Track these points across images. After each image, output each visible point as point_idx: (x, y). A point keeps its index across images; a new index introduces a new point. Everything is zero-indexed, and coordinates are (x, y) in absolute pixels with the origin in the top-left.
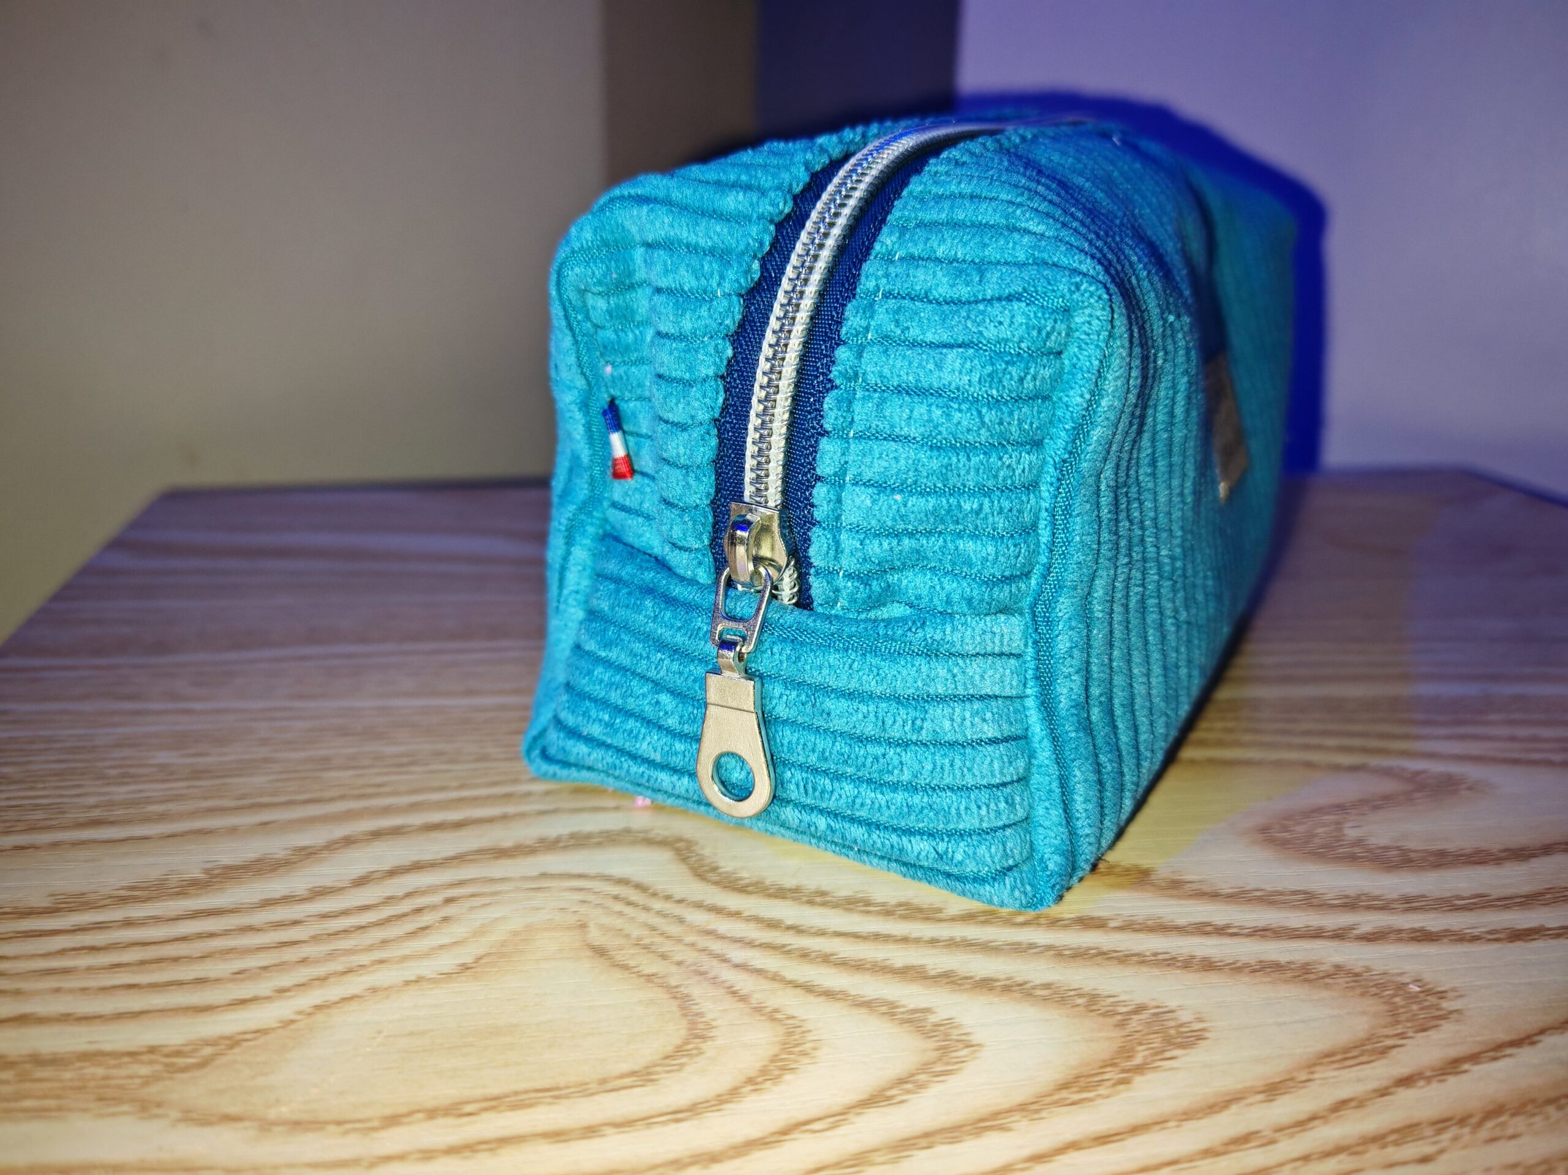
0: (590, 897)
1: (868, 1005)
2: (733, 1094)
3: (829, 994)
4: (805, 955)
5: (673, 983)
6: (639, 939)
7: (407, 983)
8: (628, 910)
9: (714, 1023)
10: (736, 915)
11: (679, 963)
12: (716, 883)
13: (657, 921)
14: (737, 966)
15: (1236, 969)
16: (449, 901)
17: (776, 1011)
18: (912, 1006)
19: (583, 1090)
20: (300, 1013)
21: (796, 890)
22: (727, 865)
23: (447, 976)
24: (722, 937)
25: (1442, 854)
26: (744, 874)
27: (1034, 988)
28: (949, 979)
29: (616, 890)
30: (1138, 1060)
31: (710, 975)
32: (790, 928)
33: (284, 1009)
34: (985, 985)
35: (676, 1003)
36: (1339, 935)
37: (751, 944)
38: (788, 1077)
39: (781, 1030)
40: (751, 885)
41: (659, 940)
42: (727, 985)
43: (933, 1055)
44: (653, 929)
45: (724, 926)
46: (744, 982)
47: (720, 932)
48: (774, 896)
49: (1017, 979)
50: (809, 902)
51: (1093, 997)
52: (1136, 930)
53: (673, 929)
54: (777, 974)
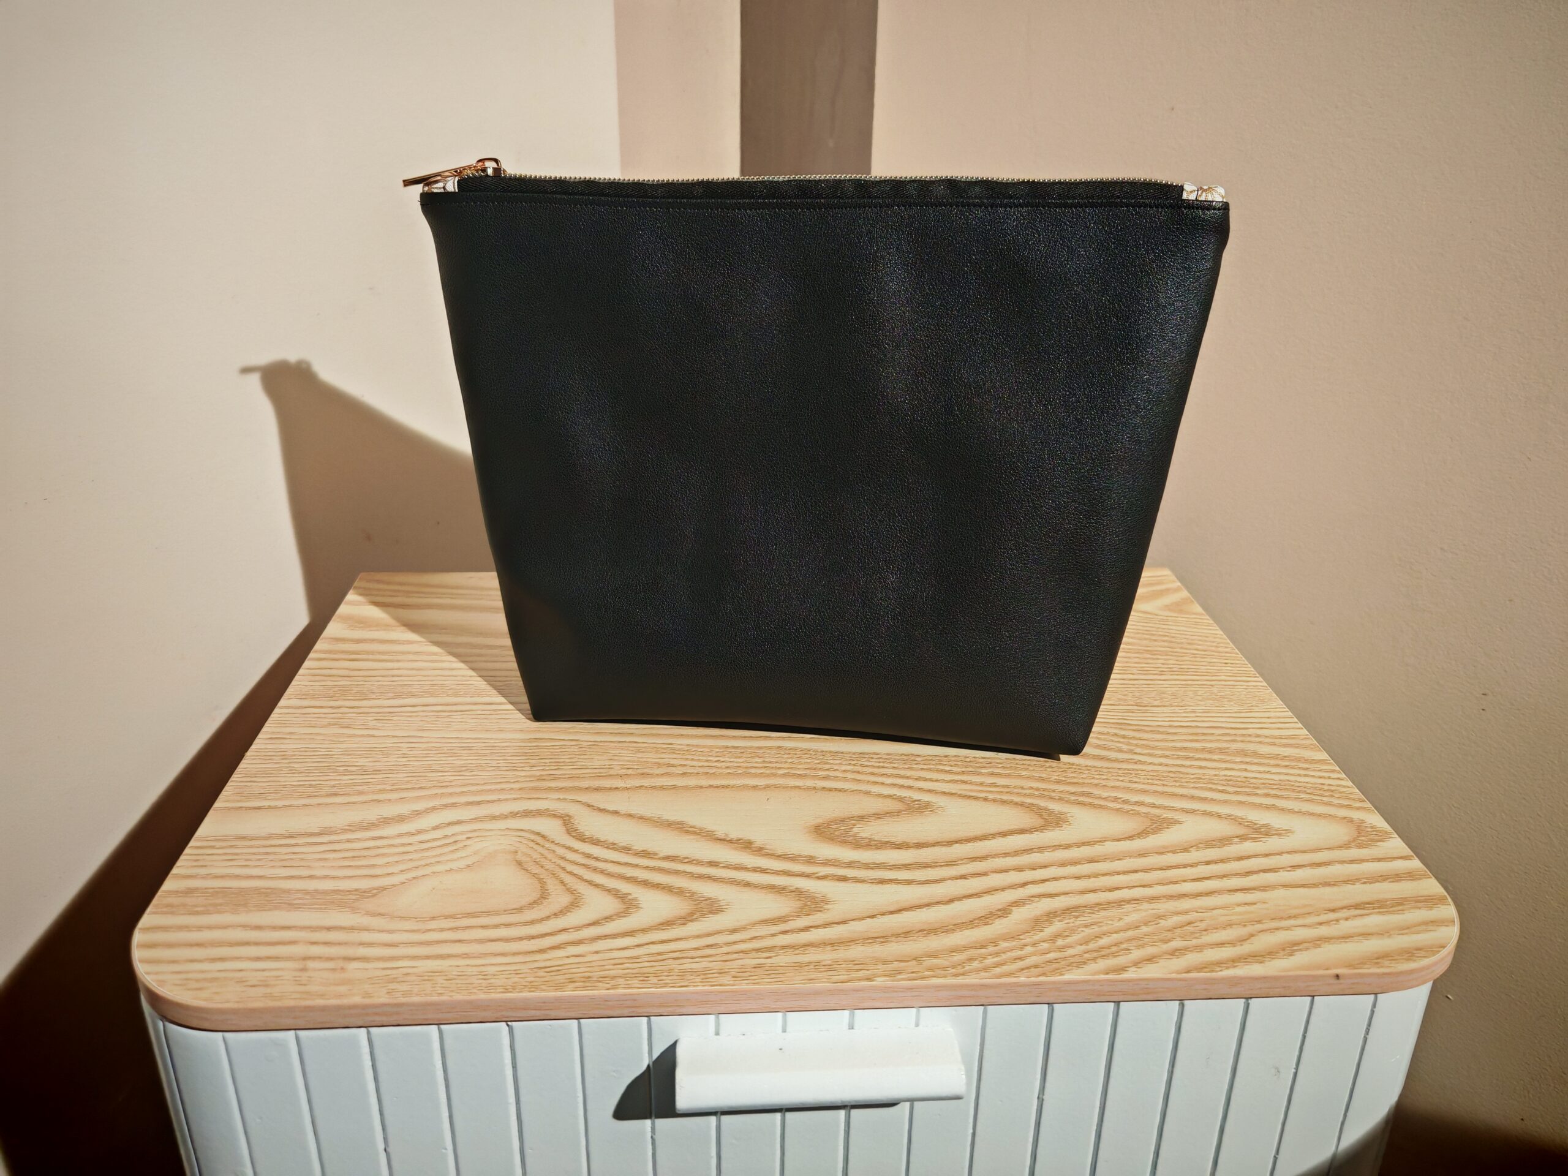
0: (523, 840)
1: (608, 890)
2: (548, 918)
3: (597, 886)
4: (595, 870)
5: (542, 876)
6: (536, 859)
7: (447, 871)
8: (536, 847)
9: (551, 893)
10: (576, 851)
11: (547, 870)
12: (574, 837)
13: (545, 852)
14: (567, 872)
15: (756, 886)
16: (468, 838)
17: (575, 890)
18: (624, 892)
19: (497, 913)
20: (407, 880)
21: (604, 842)
22: (582, 828)
23: (460, 870)
24: (567, 860)
25: (886, 843)
26: (587, 833)
27: (674, 888)
28: (645, 883)
29: (533, 837)
30: (694, 917)
31: (556, 875)
32: (594, 858)
33: (402, 878)
34: (657, 886)
35: (540, 885)
36: (808, 876)
37: (576, 863)
38: (568, 914)
39: (574, 898)
40: (587, 838)
41: (542, 860)
42: (561, 878)
43: (622, 910)
44: (543, 855)
45: (570, 856)
46: (568, 879)
47: (567, 858)
48: (593, 844)
49: (670, 885)
50: (607, 847)
51: (693, 894)
52: (729, 868)
53: (550, 856)
54: (581, 876)
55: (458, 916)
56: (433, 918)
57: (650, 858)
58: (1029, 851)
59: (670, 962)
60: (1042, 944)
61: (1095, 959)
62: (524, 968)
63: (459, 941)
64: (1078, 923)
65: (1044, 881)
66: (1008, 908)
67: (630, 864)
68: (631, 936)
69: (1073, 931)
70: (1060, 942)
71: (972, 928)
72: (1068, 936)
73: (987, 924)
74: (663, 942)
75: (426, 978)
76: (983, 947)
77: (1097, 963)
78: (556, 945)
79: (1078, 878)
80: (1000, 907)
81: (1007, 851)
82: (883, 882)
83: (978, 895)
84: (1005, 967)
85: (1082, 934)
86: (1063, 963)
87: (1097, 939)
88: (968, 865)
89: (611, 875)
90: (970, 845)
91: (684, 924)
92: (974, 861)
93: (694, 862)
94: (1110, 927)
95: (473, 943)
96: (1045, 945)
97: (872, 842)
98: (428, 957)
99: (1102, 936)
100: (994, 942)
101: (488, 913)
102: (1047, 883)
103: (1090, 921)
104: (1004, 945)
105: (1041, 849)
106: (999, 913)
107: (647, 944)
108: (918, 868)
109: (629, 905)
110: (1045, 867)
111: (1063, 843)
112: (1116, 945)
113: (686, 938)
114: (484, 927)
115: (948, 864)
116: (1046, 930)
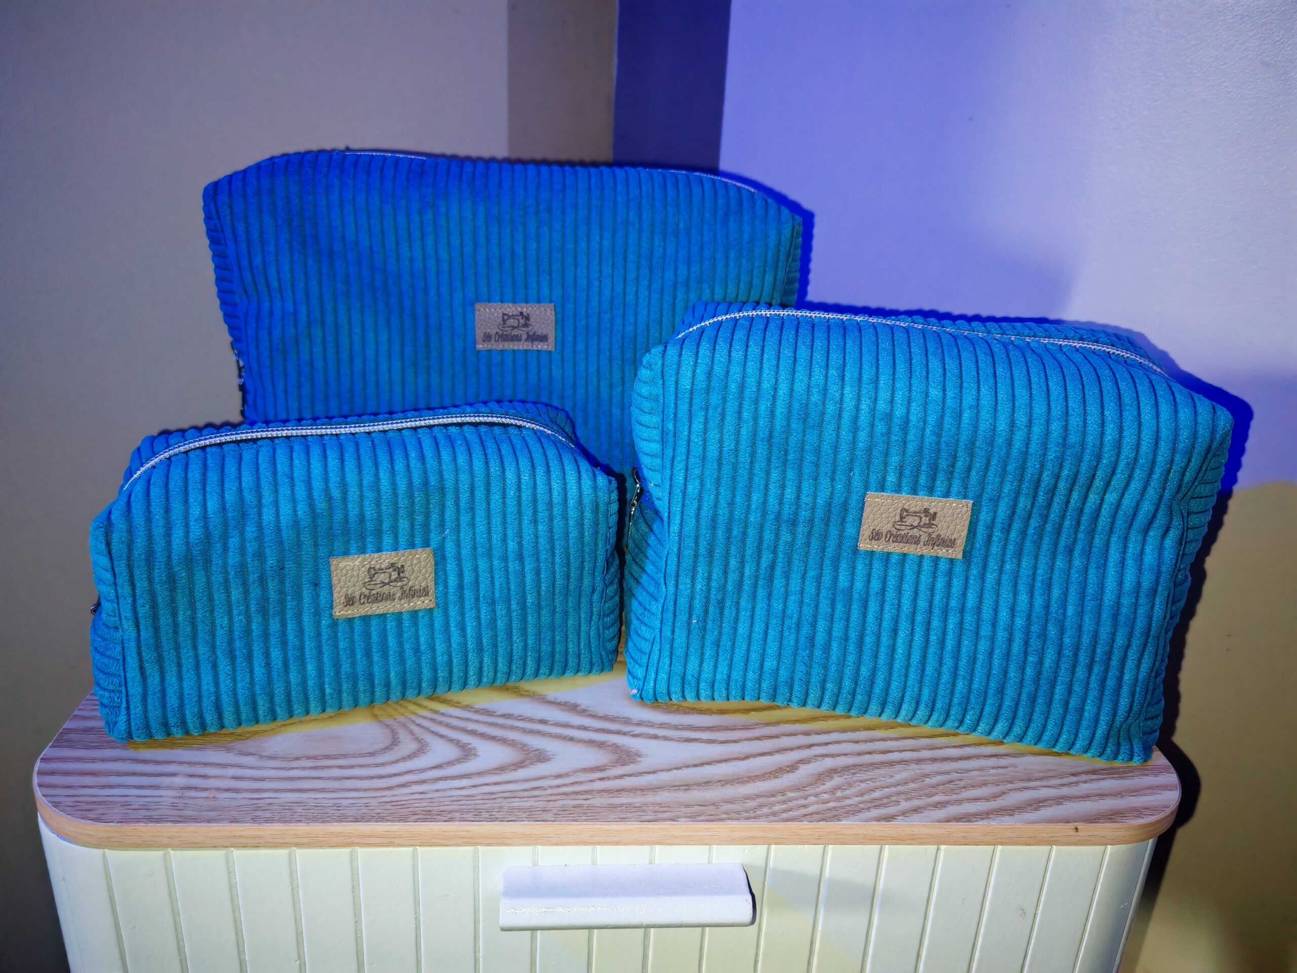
1: (451, 740)
3: (441, 736)
4: (442, 723)
5: (394, 727)
9: (401, 741)
10: (425, 708)
11: (399, 722)
14: (417, 725)
15: (580, 741)
17: (422, 739)
18: (465, 742)
19: (354, 756)
20: (277, 726)
21: (450, 701)
23: (324, 720)
24: (418, 715)
27: (508, 741)
30: (524, 765)
31: (407, 727)
32: (441, 714)
34: (493, 738)
35: (392, 734)
37: (425, 718)
38: (416, 758)
39: (420, 745)
41: (396, 714)
42: (411, 730)
43: (462, 757)
45: (420, 711)
47: (417, 713)
48: (440, 702)
49: (504, 738)
50: (452, 706)
51: (525, 745)
52: (556, 726)
53: (403, 711)
54: (428, 728)
55: (319, 758)
56: (297, 759)
57: (488, 715)
58: (815, 719)
59: (501, 800)
60: (824, 795)
61: (868, 809)
62: (374, 802)
63: (318, 778)
64: (855, 779)
65: (827, 744)
66: (795, 764)
67: (472, 720)
68: (469, 778)
69: (850, 785)
70: (839, 794)
71: (764, 780)
72: (846, 789)
73: (776, 777)
74: (496, 784)
76: (774, 796)
77: (870, 812)
78: (402, 783)
79: (857, 742)
80: (788, 764)
81: (797, 719)
82: (689, 740)
83: (770, 753)
84: (790, 813)
85: (859, 788)
86: (842, 810)
87: (871, 792)
88: (762, 729)
89: (455, 728)
90: (765, 712)
91: (514, 770)
92: (768, 726)
93: (527, 719)
94: (882, 782)
95: (330, 780)
96: (826, 796)
97: (681, 708)
98: (291, 791)
99: (875, 790)
100: (782, 792)
101: (344, 756)
102: (830, 745)
103: (865, 777)
104: (791, 795)
105: (826, 718)
106: (788, 769)
107: (482, 785)
108: (718, 730)
109: (467, 753)
110: (829, 732)
113: (516, 781)
114: (341, 767)
115: (746, 728)
116: (827, 783)
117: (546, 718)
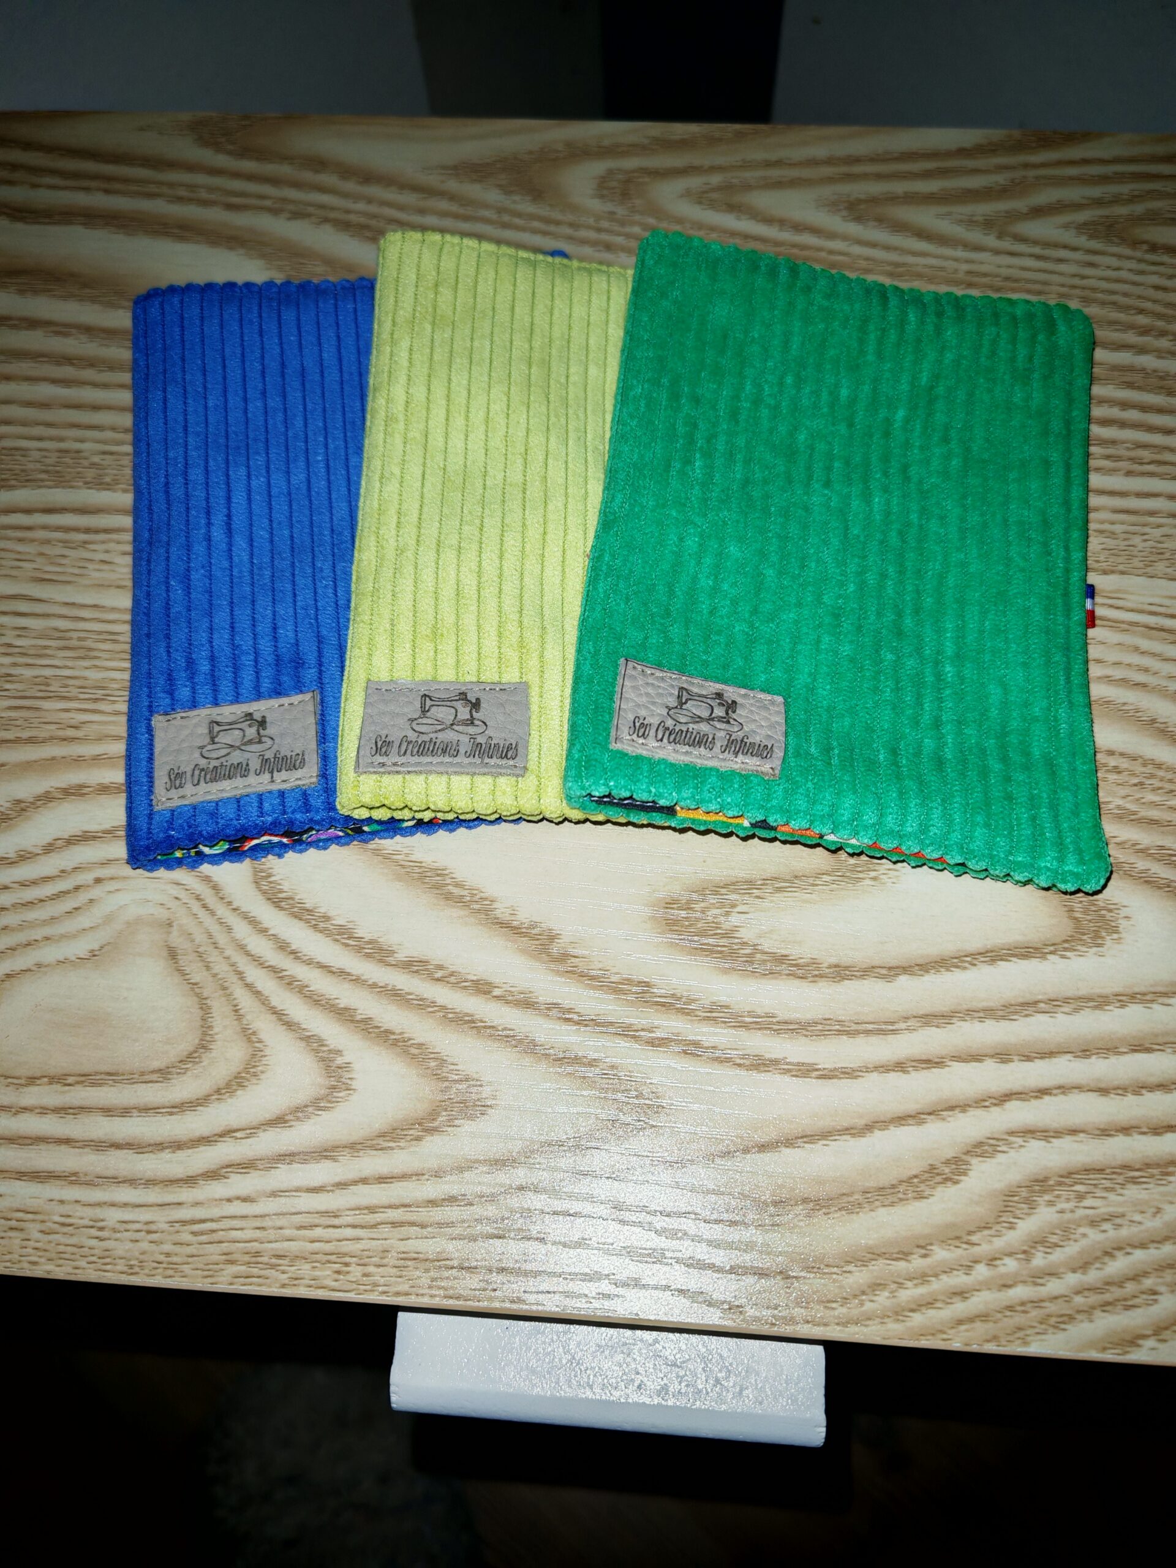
2: (206, 1099)
3: (290, 1025)
4: (291, 983)
5: (205, 995)
6: (199, 946)
7: (60, 963)
8: (201, 913)
9: (216, 1037)
10: (264, 930)
11: (215, 975)
12: (264, 893)
13: (214, 928)
14: (247, 984)
16: (98, 881)
17: (254, 1033)
18: (332, 1047)
19: (131, 1078)
21: (311, 912)
23: (80, 962)
24: (248, 954)
25: (783, 960)
26: (286, 886)
27: (412, 1046)
28: (366, 1027)
30: (436, 1124)
31: (228, 992)
32: (292, 952)
34: (386, 1037)
35: (200, 1013)
36: (636, 1036)
37: (264, 965)
38: (239, 1093)
39: (250, 1050)
40: (286, 898)
41: (210, 948)
42: (235, 1002)
43: (324, 1092)
44: (210, 936)
45: (254, 939)
46: (245, 1002)
47: (249, 948)
48: (295, 916)
49: (406, 1035)
50: (315, 927)
51: (442, 1062)
52: (507, 1002)
53: (222, 939)
54: (267, 999)
55: (70, 1080)
56: (32, 1080)
57: (381, 961)
58: (1028, 1007)
59: (385, 1230)
60: (1007, 1260)
61: (1088, 1312)
62: (161, 1218)
63: (67, 1141)
64: (1081, 1212)
65: (1043, 1092)
66: (964, 1157)
67: (349, 974)
68: (334, 1159)
69: (1066, 1232)
70: (1039, 1260)
71: (892, 1204)
72: (1057, 1245)
73: (920, 1197)
74: (382, 1179)
75: (13, 1223)
76: (904, 1255)
77: (1091, 1321)
78: (213, 1167)
79: (1103, 1091)
80: (950, 1154)
81: (991, 1004)
82: (761, 1064)
83: (915, 1117)
84: (931, 1313)
85: (1084, 1242)
86: (1034, 1313)
87: (1106, 1259)
88: (914, 1036)
89: (316, 1000)
90: (930, 981)
91: (418, 1139)
92: (927, 1024)
93: (452, 980)
94: (1135, 1229)
95: (86, 1150)
96: (1010, 1265)
97: (758, 956)
98: (21, 1175)
99: (1116, 1253)
100: (923, 1246)
101: (113, 1077)
102: (1047, 1098)
103: (1103, 1210)
104: (941, 1254)
105: (1053, 1004)
106: (947, 1170)
107: (355, 1182)
108: (822, 1034)
109: (336, 1081)
110: (1049, 1054)
111: (1098, 991)
112: (1135, 1278)
113: (419, 1175)
114: (108, 1111)
115: (884, 1028)
116: (1021, 1224)
117: (492, 979)
